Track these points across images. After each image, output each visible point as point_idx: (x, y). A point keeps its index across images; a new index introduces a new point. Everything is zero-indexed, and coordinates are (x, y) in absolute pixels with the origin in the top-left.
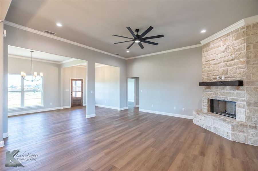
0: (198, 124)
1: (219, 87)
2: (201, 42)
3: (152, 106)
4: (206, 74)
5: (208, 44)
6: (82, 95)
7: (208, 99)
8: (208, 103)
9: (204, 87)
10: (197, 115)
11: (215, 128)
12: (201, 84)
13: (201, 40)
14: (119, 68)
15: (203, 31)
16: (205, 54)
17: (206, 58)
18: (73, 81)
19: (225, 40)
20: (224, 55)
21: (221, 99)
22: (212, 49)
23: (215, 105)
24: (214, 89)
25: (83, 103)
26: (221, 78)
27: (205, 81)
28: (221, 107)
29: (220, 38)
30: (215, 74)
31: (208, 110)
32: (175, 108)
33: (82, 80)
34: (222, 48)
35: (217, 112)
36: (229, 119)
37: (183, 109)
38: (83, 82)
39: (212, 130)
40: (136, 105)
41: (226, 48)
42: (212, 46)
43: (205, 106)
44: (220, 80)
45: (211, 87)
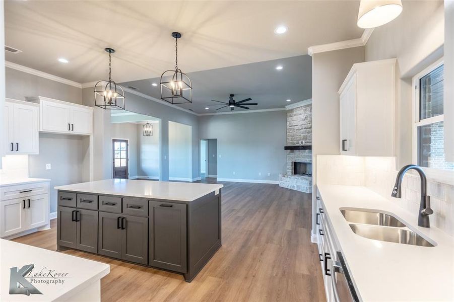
0: (284, 186)
1: (301, 151)
2: (286, 107)
3: (234, 173)
4: (290, 138)
5: (292, 110)
6: (127, 163)
7: (292, 162)
8: (292, 166)
9: (289, 151)
10: (283, 178)
11: (298, 186)
12: (286, 148)
13: (286, 105)
14: (191, 127)
15: (289, 100)
16: (289, 119)
17: (290, 123)
18: (115, 143)
19: (306, 110)
20: (304, 122)
21: (302, 162)
22: (295, 115)
23: (298, 168)
24: (297, 152)
25: (129, 176)
26: (302, 143)
27: (289, 145)
28: (302, 169)
29: (301, 107)
30: (298, 139)
31: (292, 172)
32: (260, 174)
33: (126, 141)
34: (303, 117)
35: (300, 174)
36: (308, 177)
37: (269, 174)
38: (129, 143)
39: (296, 189)
40: (209, 174)
41: (306, 117)
42: (295, 112)
43: (290, 168)
44: (302, 145)
45: (295, 151)
